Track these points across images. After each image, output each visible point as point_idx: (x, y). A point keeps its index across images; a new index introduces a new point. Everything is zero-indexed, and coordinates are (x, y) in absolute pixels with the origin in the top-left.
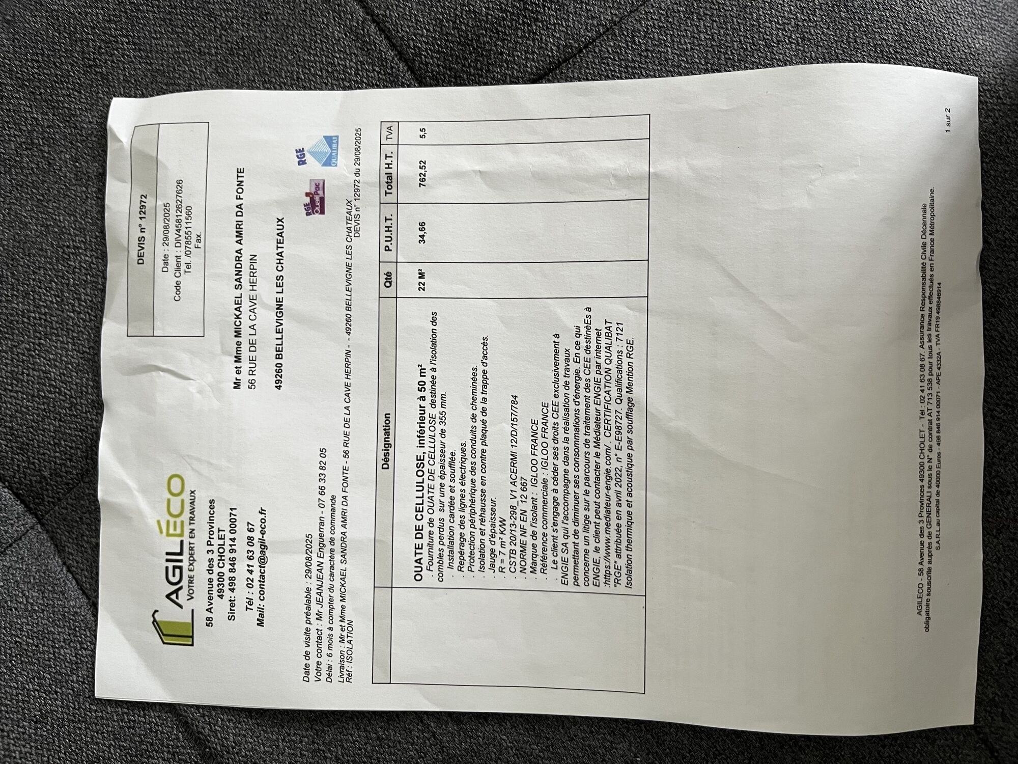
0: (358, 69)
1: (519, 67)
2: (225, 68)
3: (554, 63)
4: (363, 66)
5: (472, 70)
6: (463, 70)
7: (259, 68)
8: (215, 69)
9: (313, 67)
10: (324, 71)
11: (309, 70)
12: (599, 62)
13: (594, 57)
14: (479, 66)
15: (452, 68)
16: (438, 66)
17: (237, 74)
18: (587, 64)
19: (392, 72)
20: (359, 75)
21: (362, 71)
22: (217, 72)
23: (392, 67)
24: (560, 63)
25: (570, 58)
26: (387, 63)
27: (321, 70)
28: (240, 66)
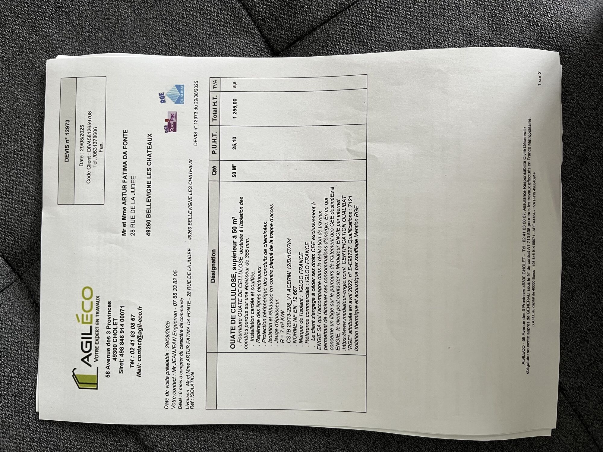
0: (218, 13)
1: (314, 15)
2: (139, 10)
3: (334, 13)
4: (222, 11)
5: (285, 16)
6: (280, 16)
7: (160, 10)
8: (133, 11)
9: (192, 11)
10: (198, 13)
11: (190, 12)
12: (360, 13)
13: (357, 10)
14: (290, 14)
15: (274, 15)
16: (266, 13)
17: (147, 14)
18: (353, 14)
19: (239, 16)
20: (219, 16)
21: (221, 14)
22: (135, 13)
23: (239, 13)
24: (337, 14)
25: (343, 11)
26: (235, 10)
27: (196, 13)
28: (148, 9)
